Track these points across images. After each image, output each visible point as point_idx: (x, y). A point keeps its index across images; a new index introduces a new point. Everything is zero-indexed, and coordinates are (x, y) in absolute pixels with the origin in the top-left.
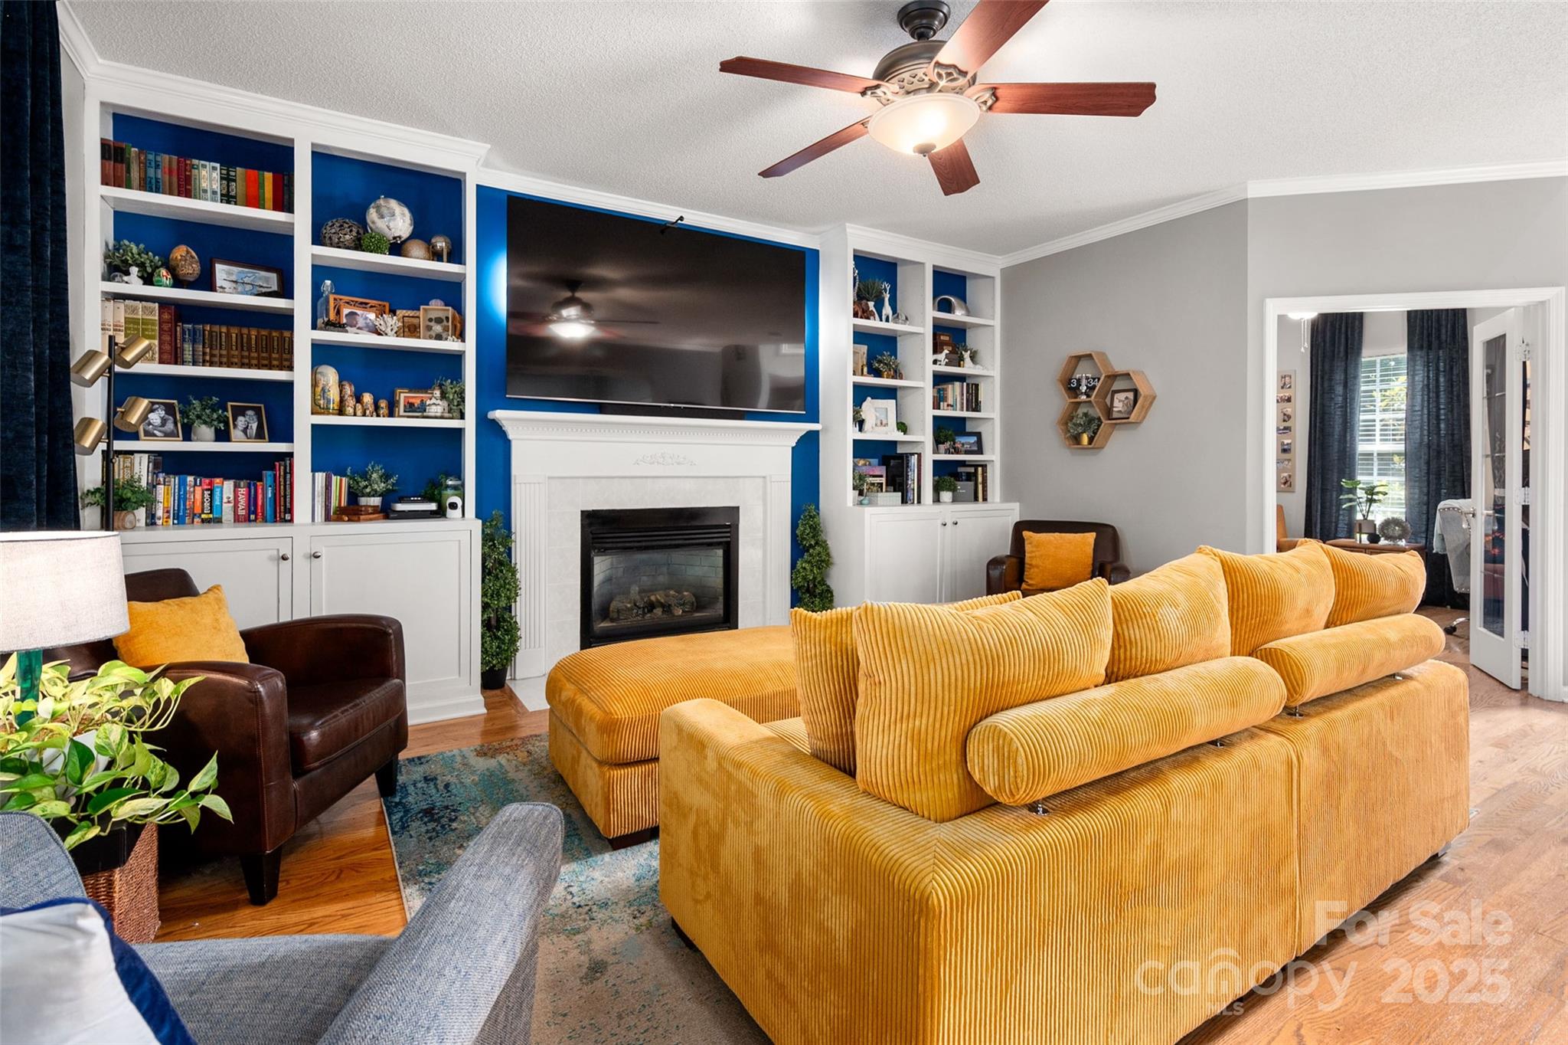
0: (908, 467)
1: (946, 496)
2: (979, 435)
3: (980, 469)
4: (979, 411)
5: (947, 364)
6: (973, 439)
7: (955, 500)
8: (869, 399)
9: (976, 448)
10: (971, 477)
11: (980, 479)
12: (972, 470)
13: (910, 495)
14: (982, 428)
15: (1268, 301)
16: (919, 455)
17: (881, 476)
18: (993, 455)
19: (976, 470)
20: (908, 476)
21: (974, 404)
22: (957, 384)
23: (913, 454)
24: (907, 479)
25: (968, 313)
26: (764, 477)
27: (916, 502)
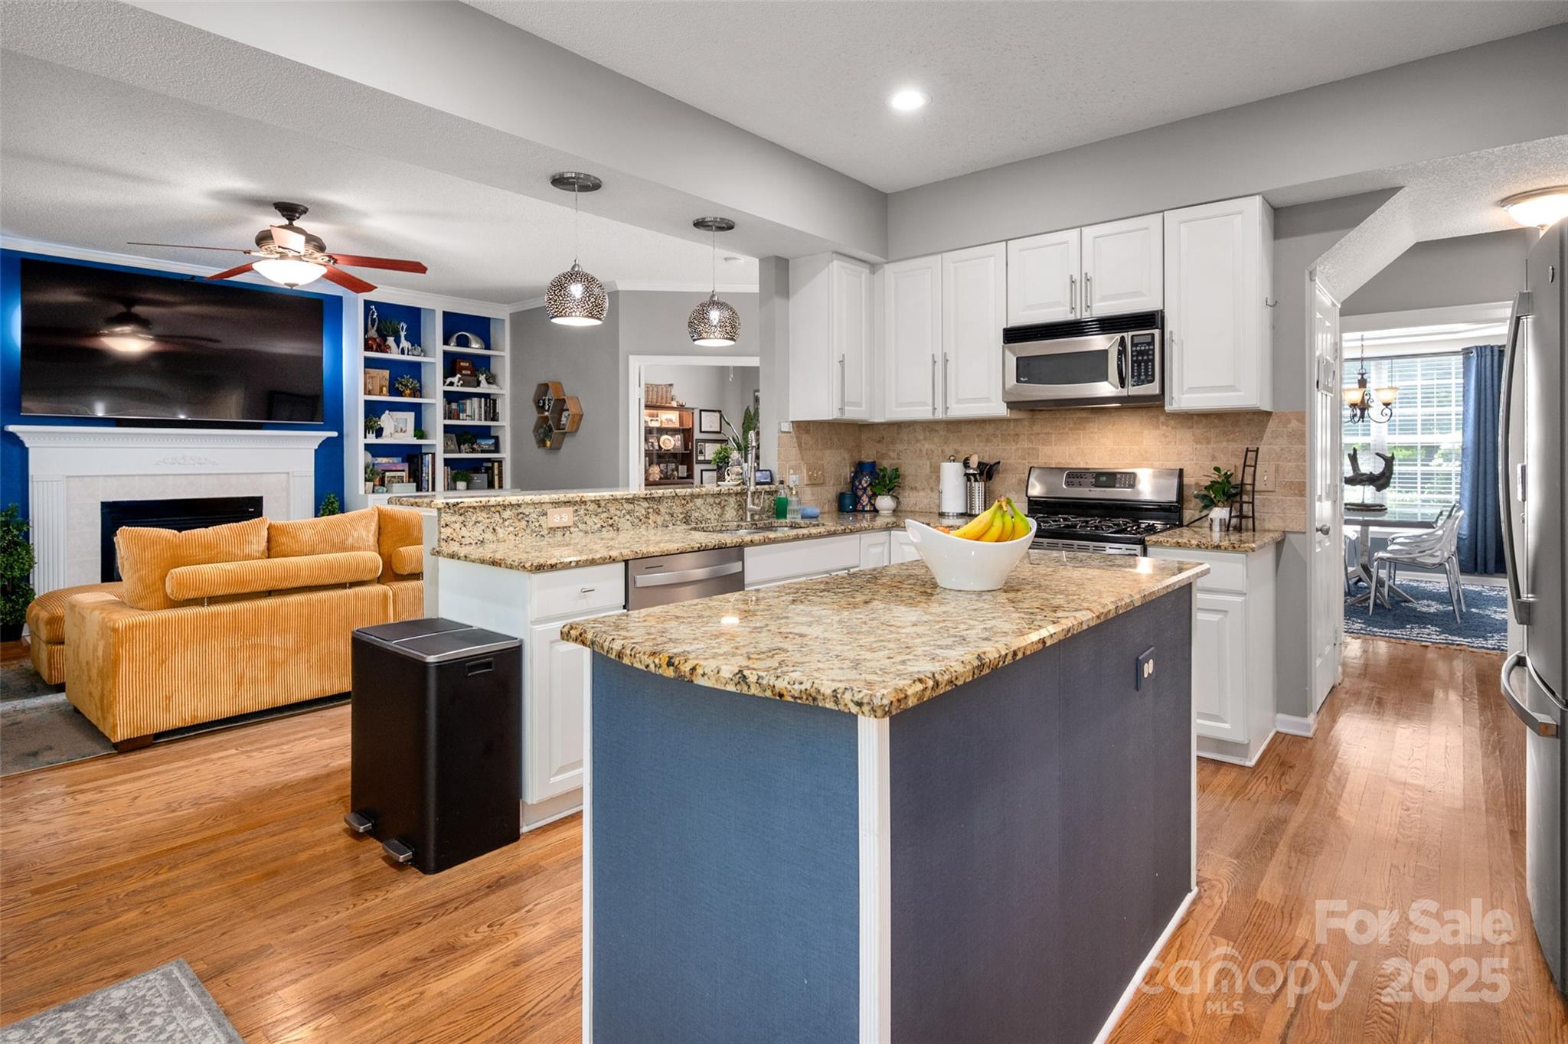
0: (422, 463)
1: (461, 485)
2: (497, 438)
3: (496, 464)
4: (497, 420)
5: (462, 385)
6: (492, 441)
7: (468, 488)
8: (387, 412)
9: (493, 448)
10: (489, 471)
11: (496, 472)
12: (490, 465)
13: (425, 485)
14: (499, 434)
15: (631, 357)
16: (434, 455)
17: (403, 471)
18: (506, 454)
19: (493, 465)
20: (422, 470)
21: (492, 414)
22: (475, 400)
23: (427, 454)
24: (422, 473)
25: (488, 347)
26: (288, 473)
27: (430, 489)
